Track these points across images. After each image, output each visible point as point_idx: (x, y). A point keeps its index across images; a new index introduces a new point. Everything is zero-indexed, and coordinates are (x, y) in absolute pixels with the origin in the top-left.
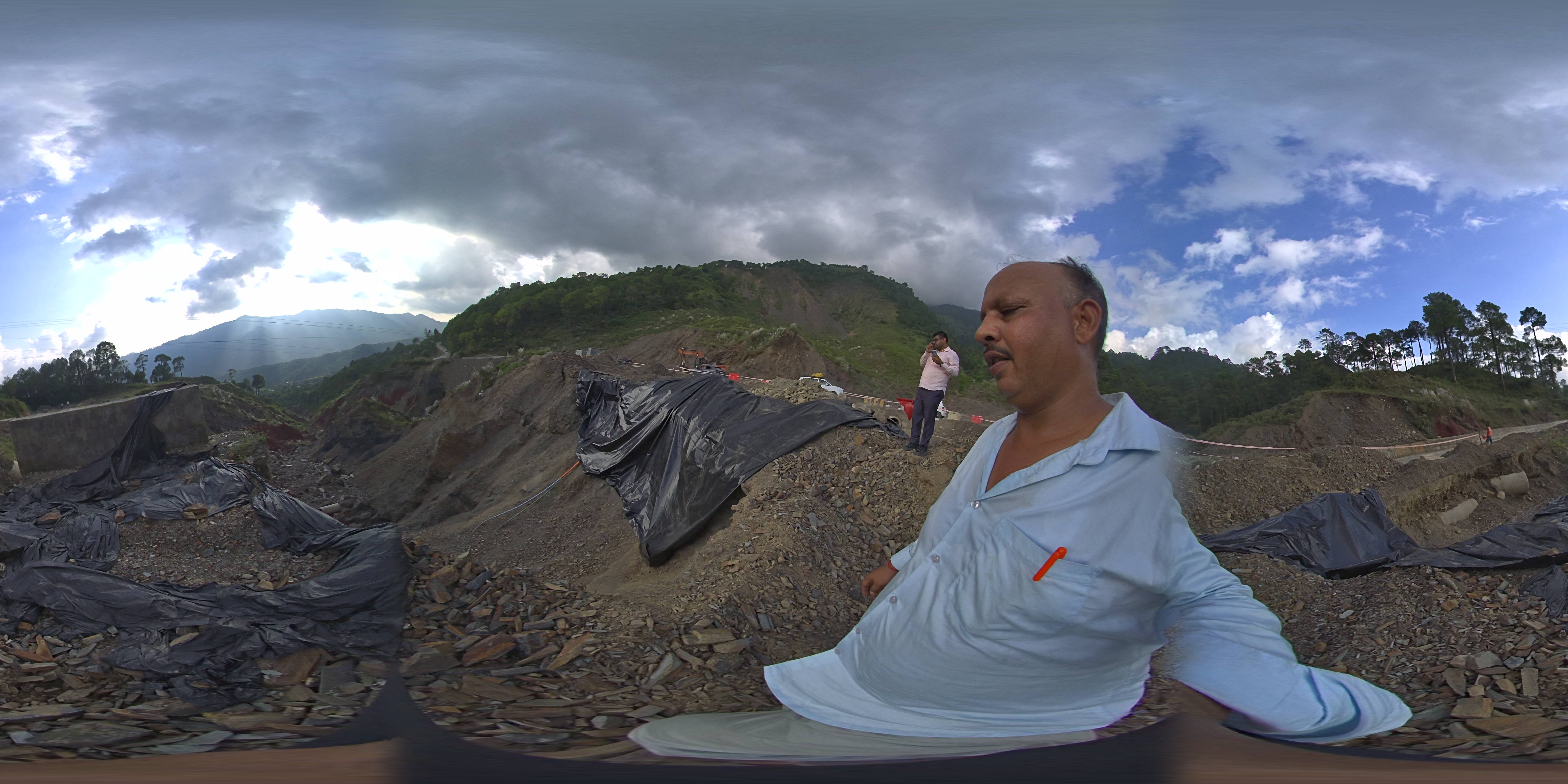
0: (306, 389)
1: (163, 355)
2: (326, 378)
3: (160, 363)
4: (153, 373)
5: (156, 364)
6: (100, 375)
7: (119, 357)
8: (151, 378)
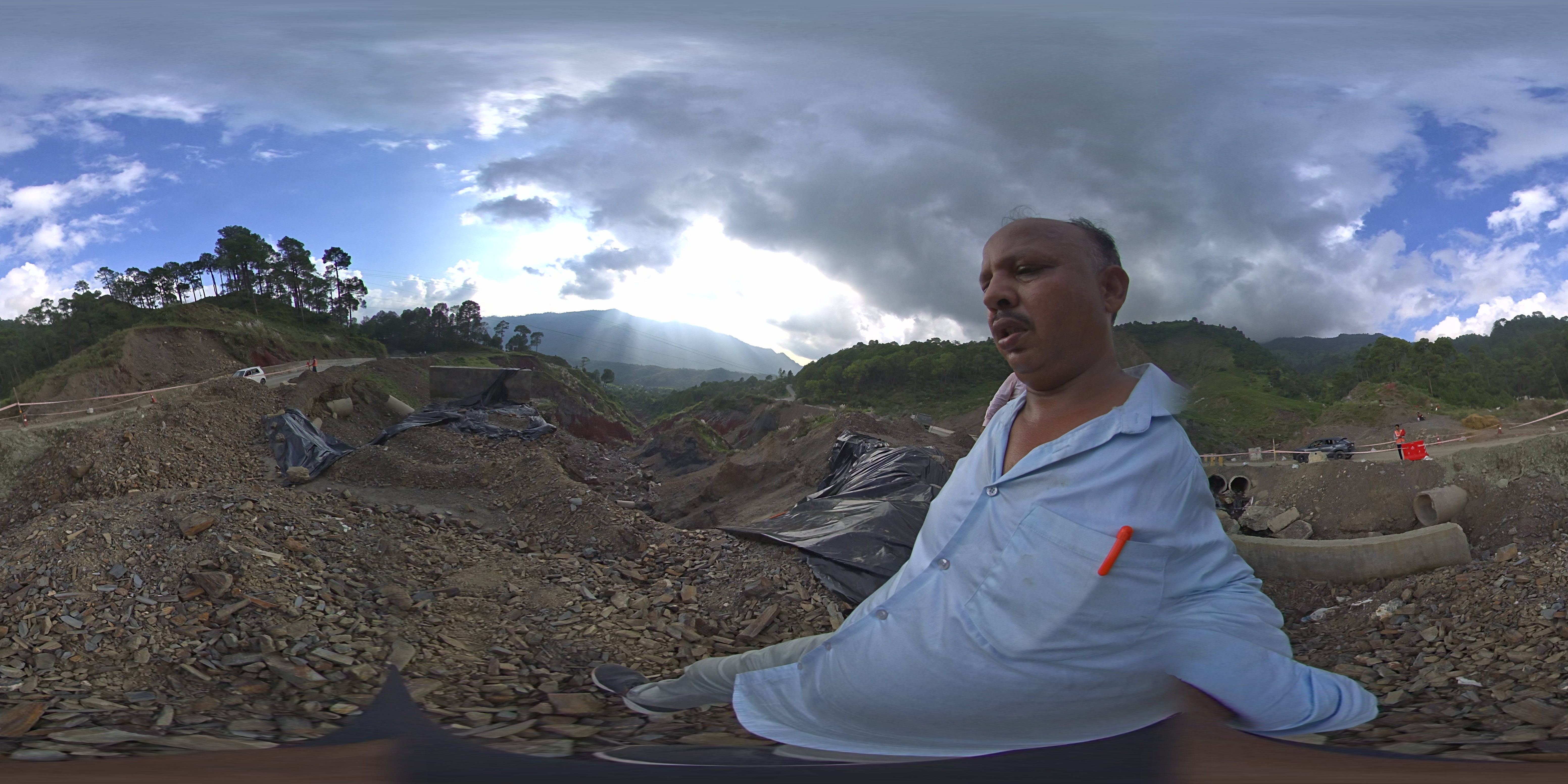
1: (523, 326)
3: (519, 333)
4: (510, 341)
5: (515, 333)
6: (459, 332)
7: (481, 318)
8: (506, 345)
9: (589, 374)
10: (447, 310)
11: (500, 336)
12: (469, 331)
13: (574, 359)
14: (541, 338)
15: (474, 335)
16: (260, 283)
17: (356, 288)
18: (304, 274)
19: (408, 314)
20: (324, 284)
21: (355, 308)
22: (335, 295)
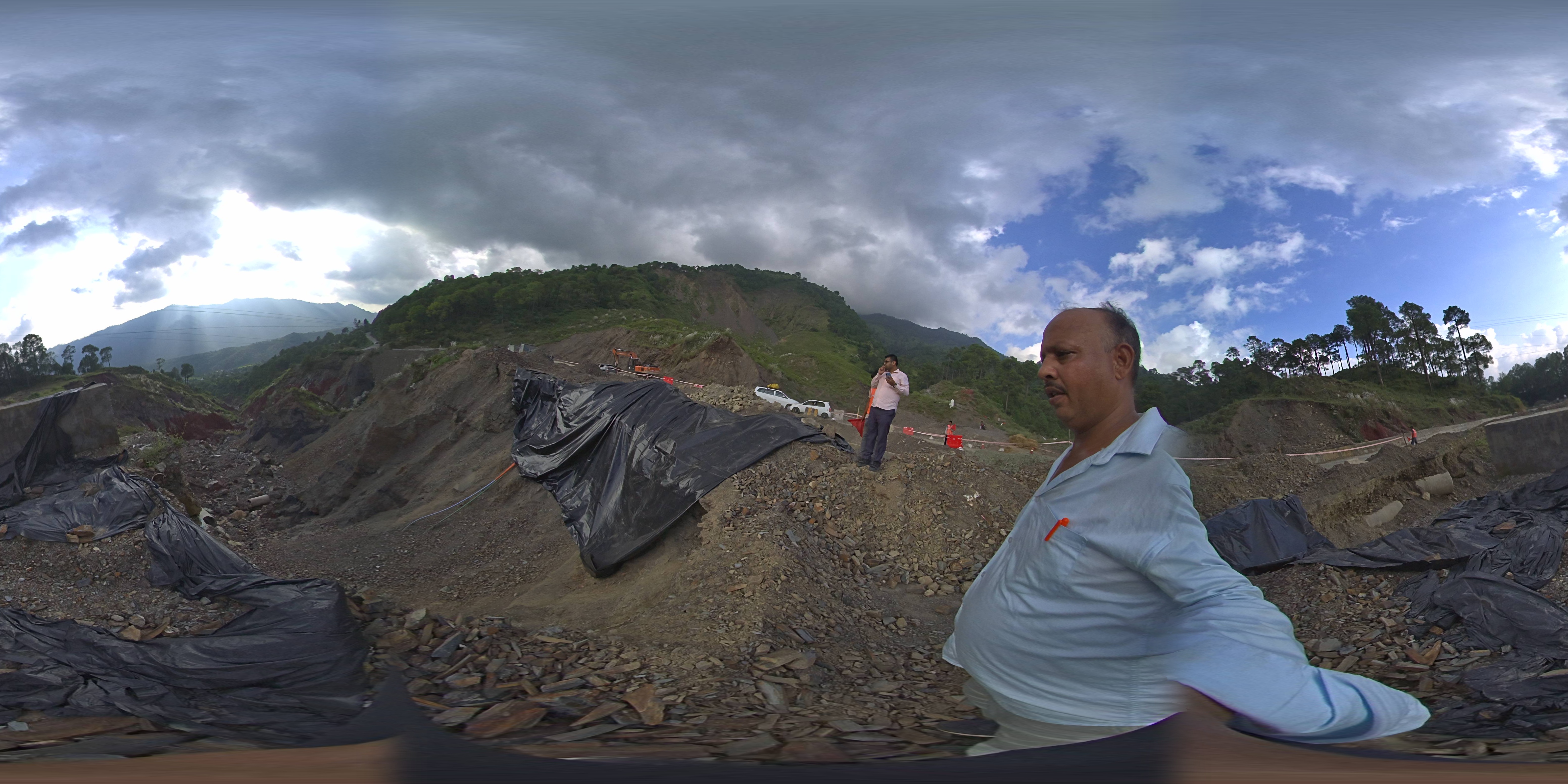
0: (236, 378)
1: (90, 346)
2: (255, 367)
3: (87, 353)
4: (81, 364)
5: (84, 355)
6: (27, 368)
7: (46, 349)
8: (78, 369)
10: (10, 349)
11: (69, 361)
12: (37, 365)
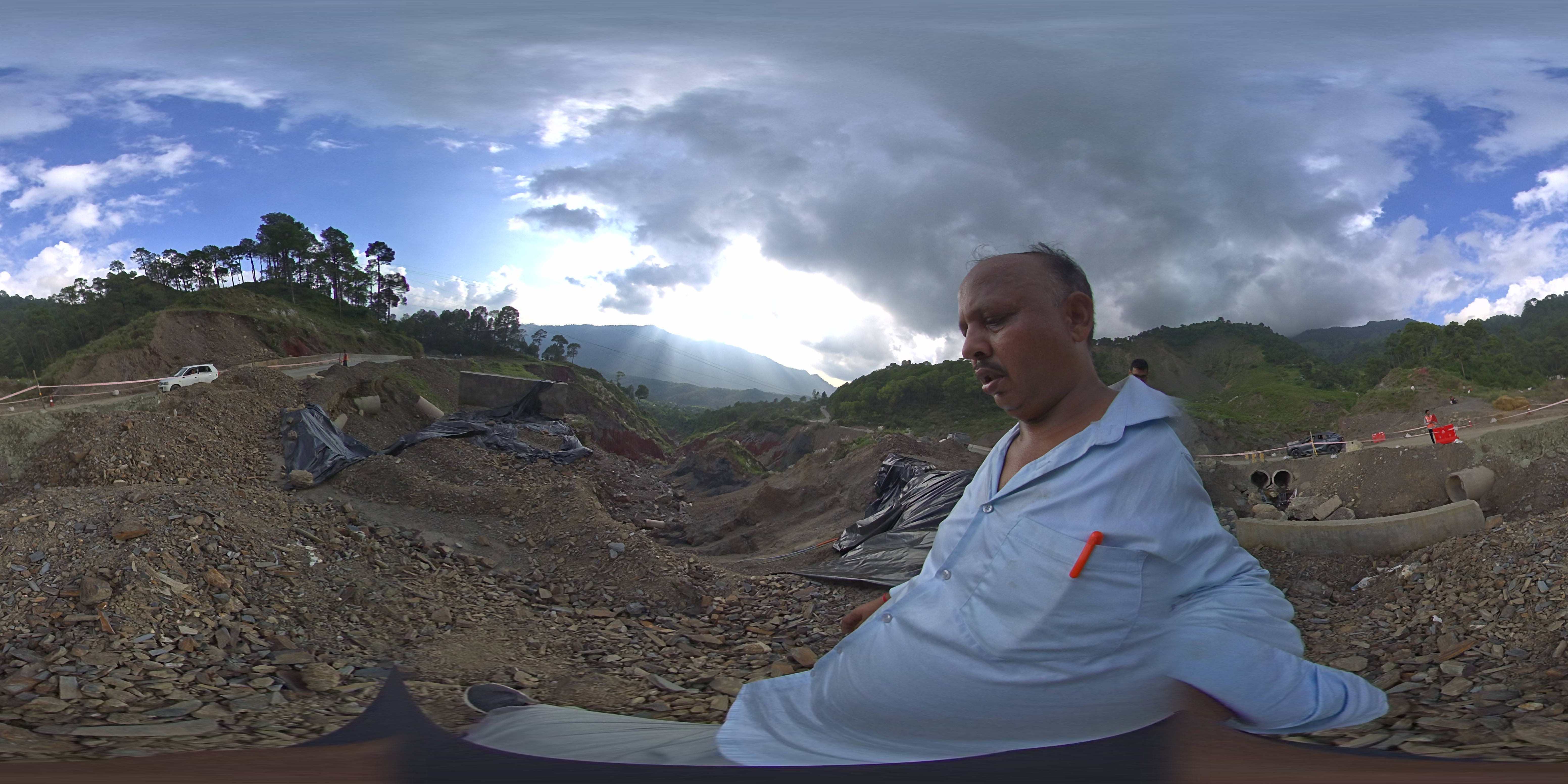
1: (561, 336)
3: (556, 342)
4: (547, 351)
5: (553, 343)
6: (496, 337)
7: (519, 325)
8: (543, 354)
9: (623, 389)
10: (487, 314)
11: (537, 344)
12: (506, 337)
13: (609, 373)
14: (578, 349)
15: (511, 341)
16: (300, 272)
17: (398, 284)
18: (345, 266)
19: (447, 315)
20: (366, 277)
21: (395, 305)
22: (375, 289)
